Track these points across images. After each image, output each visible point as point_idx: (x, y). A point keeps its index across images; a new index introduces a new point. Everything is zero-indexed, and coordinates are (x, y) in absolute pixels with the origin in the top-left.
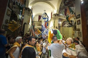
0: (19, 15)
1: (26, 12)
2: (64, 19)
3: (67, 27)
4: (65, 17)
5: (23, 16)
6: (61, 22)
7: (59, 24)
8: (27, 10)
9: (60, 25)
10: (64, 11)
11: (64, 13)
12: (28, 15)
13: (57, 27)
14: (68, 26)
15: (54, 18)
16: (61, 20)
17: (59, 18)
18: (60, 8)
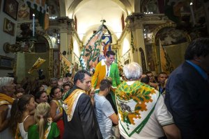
0: (51, 38)
1: (63, 28)
2: (160, 24)
3: (173, 43)
4: (161, 17)
5: (59, 38)
6: (152, 34)
7: (146, 40)
8: (63, 22)
9: (151, 42)
11: (156, 7)
12: (68, 34)
13: (141, 49)
14: (174, 40)
15: (130, 27)
16: (149, 28)
17: (143, 22)
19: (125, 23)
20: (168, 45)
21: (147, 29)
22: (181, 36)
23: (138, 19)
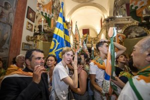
2: (127, 24)
4: (128, 19)
6: (121, 30)
10: (125, 8)
15: (106, 26)
16: (119, 26)
17: (115, 23)
18: (115, 6)
19: (103, 24)
20: (133, 38)
21: (117, 27)
22: (143, 31)
23: (112, 20)
